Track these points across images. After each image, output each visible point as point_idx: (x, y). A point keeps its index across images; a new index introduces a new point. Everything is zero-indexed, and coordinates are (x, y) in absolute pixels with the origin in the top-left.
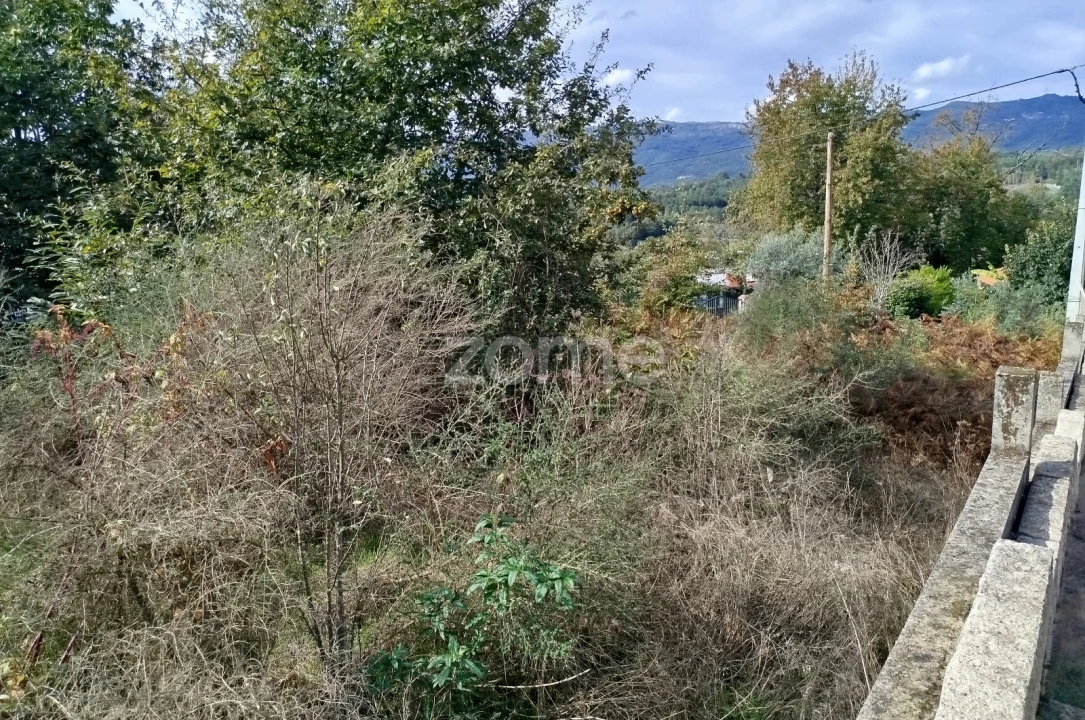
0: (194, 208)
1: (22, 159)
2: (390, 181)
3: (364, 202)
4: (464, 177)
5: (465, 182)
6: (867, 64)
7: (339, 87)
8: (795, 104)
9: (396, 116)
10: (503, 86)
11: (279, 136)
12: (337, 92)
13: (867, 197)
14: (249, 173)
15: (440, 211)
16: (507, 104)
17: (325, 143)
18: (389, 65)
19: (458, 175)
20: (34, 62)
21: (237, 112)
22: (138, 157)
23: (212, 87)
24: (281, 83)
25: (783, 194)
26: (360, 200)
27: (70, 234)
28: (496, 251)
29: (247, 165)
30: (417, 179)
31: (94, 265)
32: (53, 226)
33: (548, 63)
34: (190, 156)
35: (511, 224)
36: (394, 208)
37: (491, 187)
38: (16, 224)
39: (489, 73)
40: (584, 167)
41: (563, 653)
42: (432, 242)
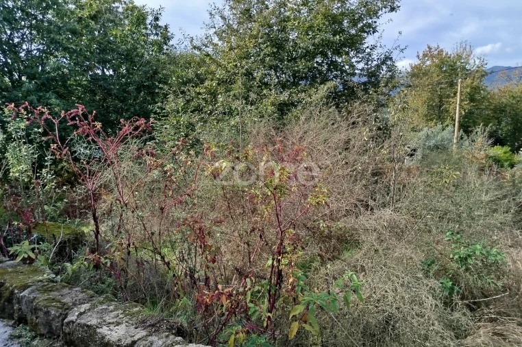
6: (468, 47)
8: (430, 66)
13: (467, 111)
25: (423, 110)
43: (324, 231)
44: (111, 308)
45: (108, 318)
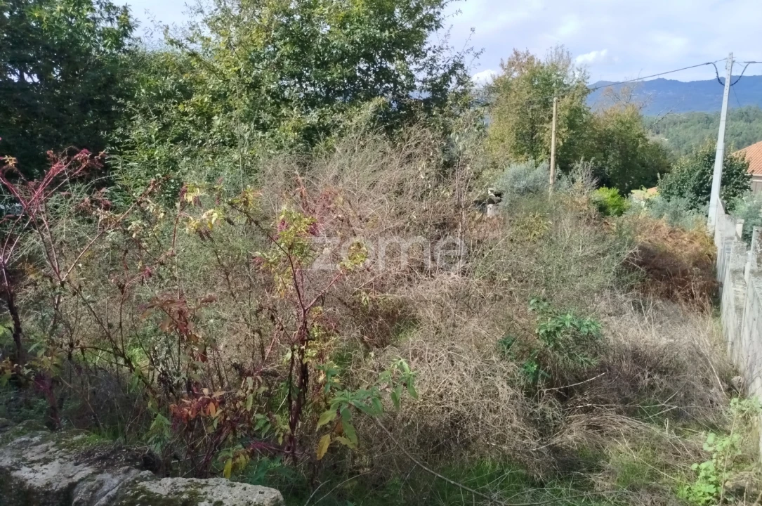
6: (565, 54)
8: (518, 79)
13: (565, 141)
25: (510, 139)
43: (367, 307)
44: (36, 439)
45: (30, 456)
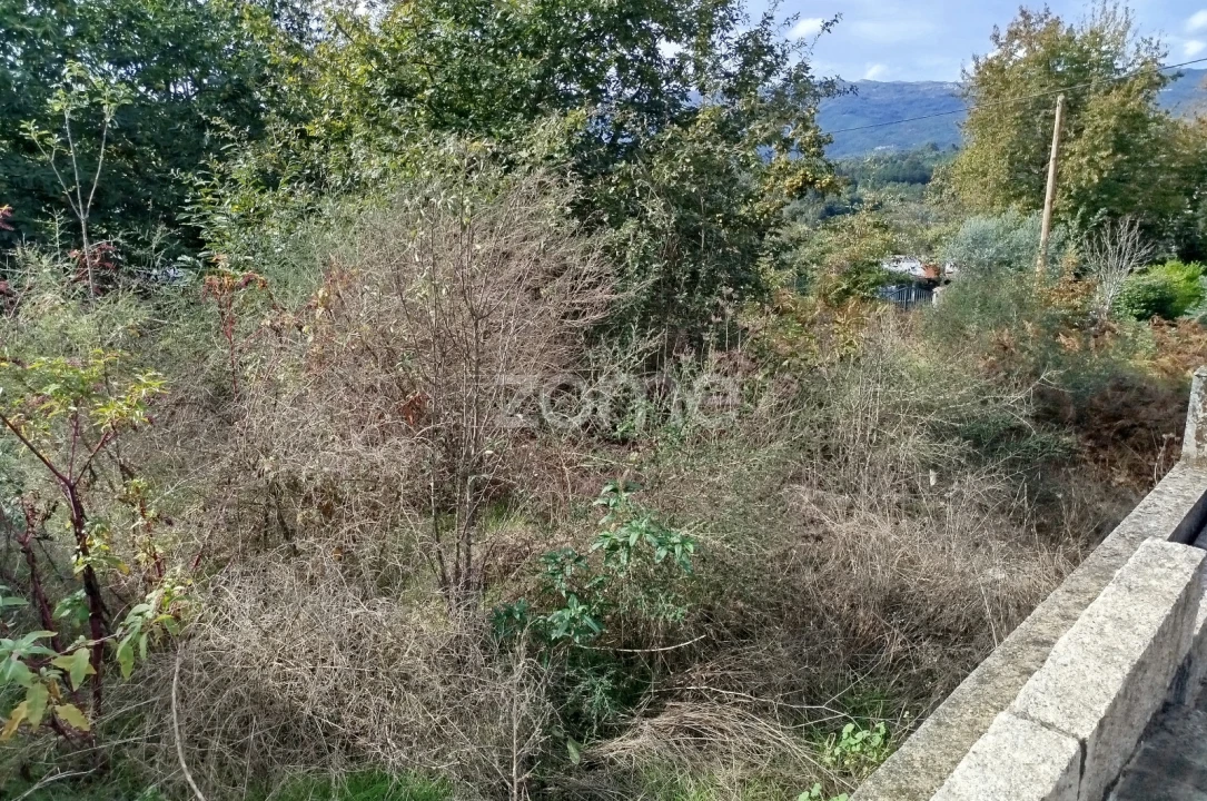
0: (340, 168)
1: (173, 114)
2: (540, 144)
3: (511, 165)
4: (620, 141)
5: (621, 147)
6: (1120, 11)
7: (491, 41)
8: (1025, 61)
9: (549, 73)
10: (668, 40)
11: (427, 93)
12: (490, 46)
13: (1105, 175)
14: (397, 132)
15: (591, 177)
16: (673, 60)
17: (474, 101)
18: (545, 17)
19: (614, 139)
20: (186, 13)
21: (386, 67)
22: (285, 115)
23: (363, 41)
24: (432, 36)
25: (999, 170)
26: (507, 163)
27: (221, 191)
28: (647, 222)
29: (394, 123)
30: (569, 142)
31: (241, 225)
32: (203, 183)
33: (721, 13)
34: (337, 115)
35: (665, 192)
36: (541, 171)
37: (648, 151)
38: (166, 181)
39: (654, 26)
40: (750, 132)
41: (679, 616)
42: (580, 209)
